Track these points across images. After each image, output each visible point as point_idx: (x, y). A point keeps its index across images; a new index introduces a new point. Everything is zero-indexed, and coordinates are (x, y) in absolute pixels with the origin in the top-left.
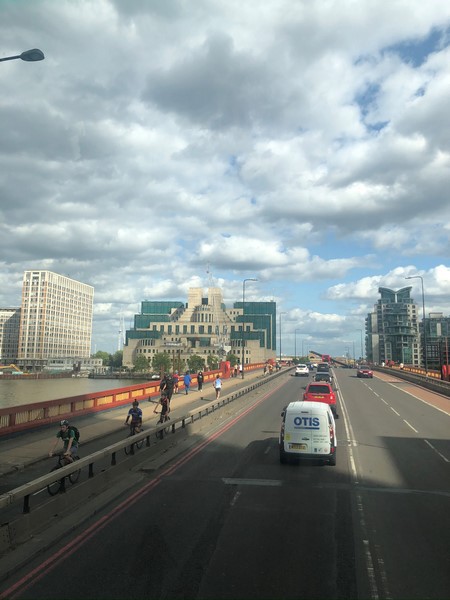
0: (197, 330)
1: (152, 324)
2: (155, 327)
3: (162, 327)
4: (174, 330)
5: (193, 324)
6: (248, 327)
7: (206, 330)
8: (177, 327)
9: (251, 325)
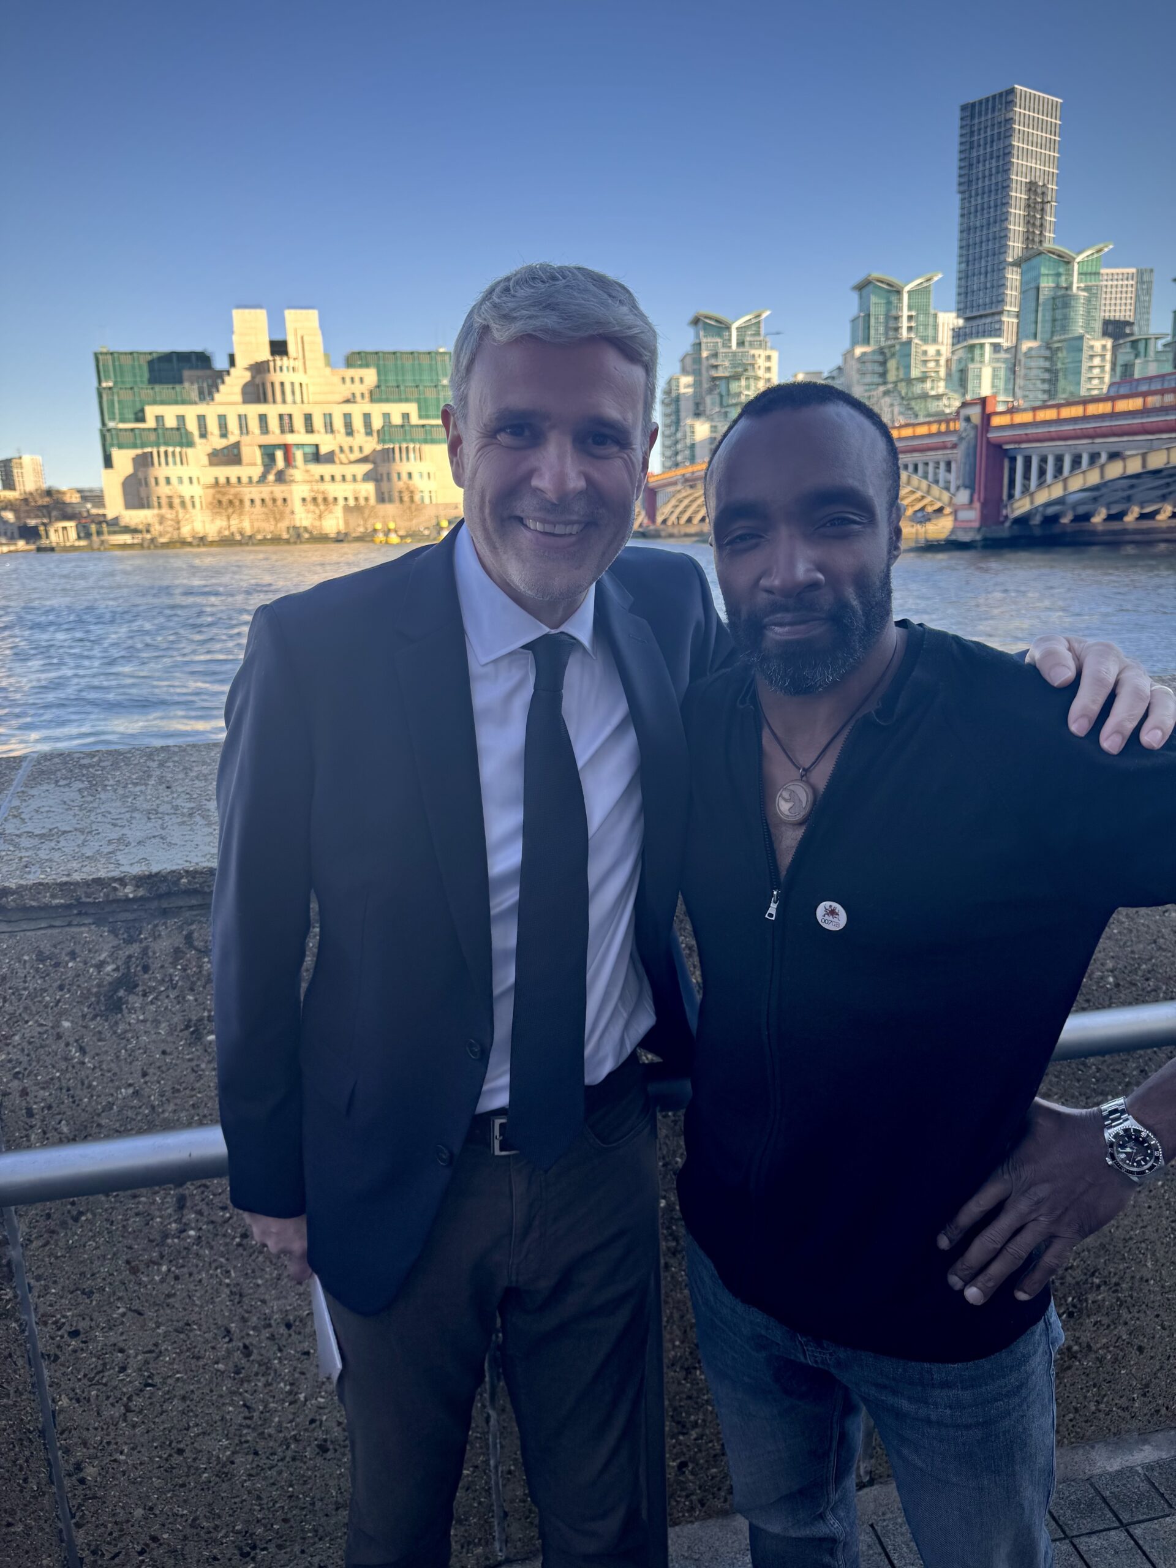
0: (274, 424)
1: (151, 411)
2: (159, 419)
3: (181, 419)
4: (213, 426)
5: (261, 408)
6: (406, 416)
7: (299, 423)
8: (222, 420)
9: (412, 408)
